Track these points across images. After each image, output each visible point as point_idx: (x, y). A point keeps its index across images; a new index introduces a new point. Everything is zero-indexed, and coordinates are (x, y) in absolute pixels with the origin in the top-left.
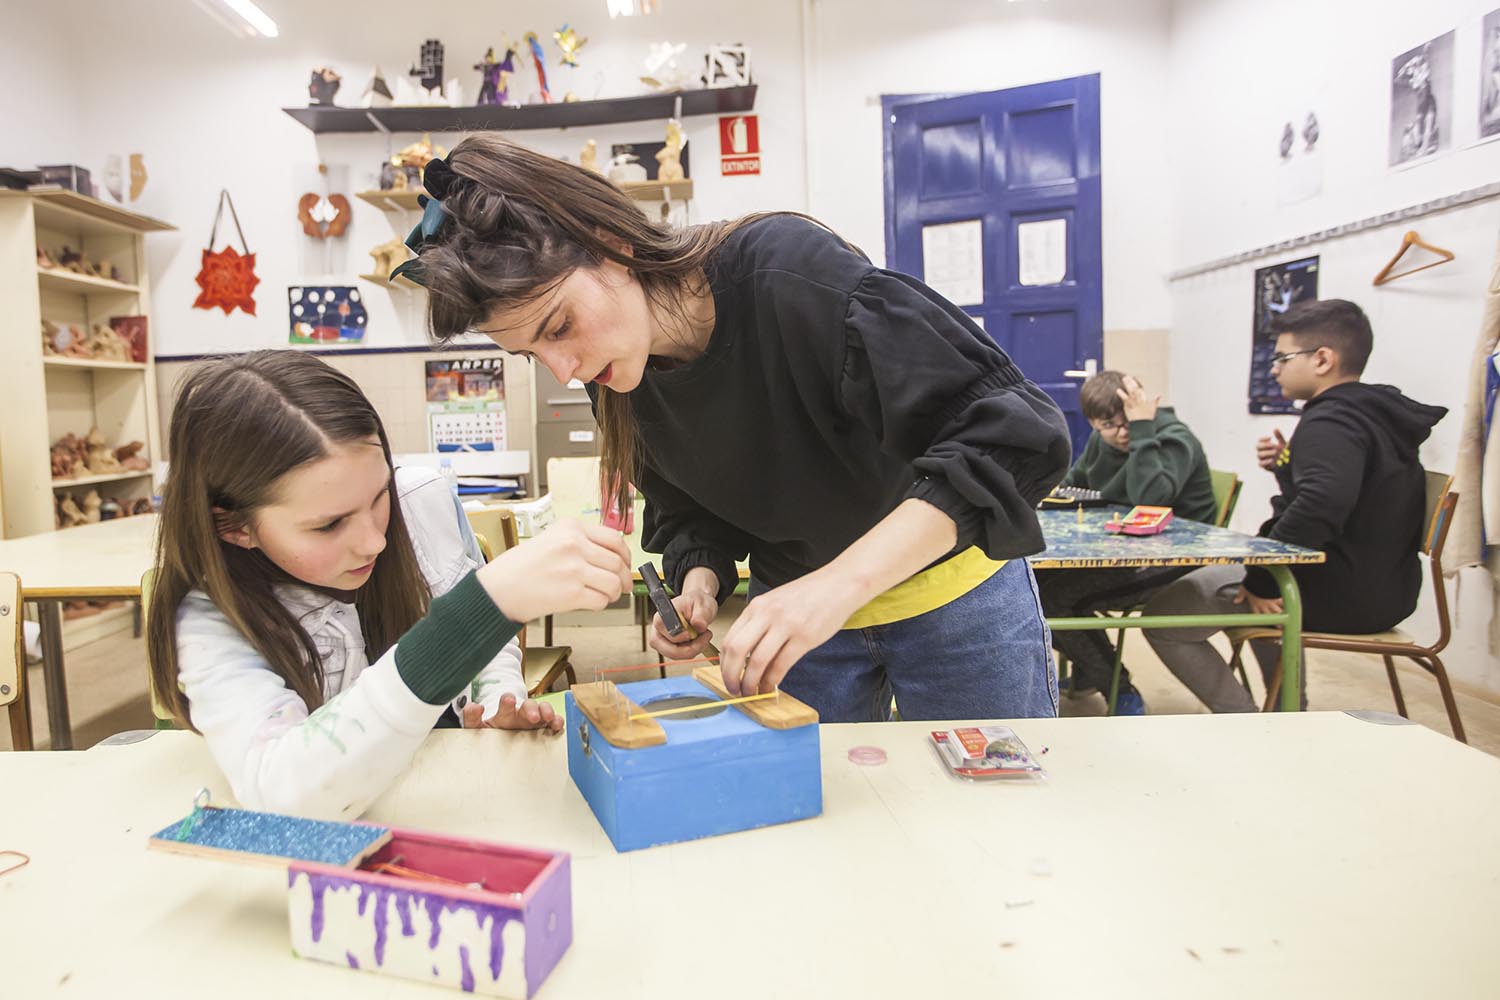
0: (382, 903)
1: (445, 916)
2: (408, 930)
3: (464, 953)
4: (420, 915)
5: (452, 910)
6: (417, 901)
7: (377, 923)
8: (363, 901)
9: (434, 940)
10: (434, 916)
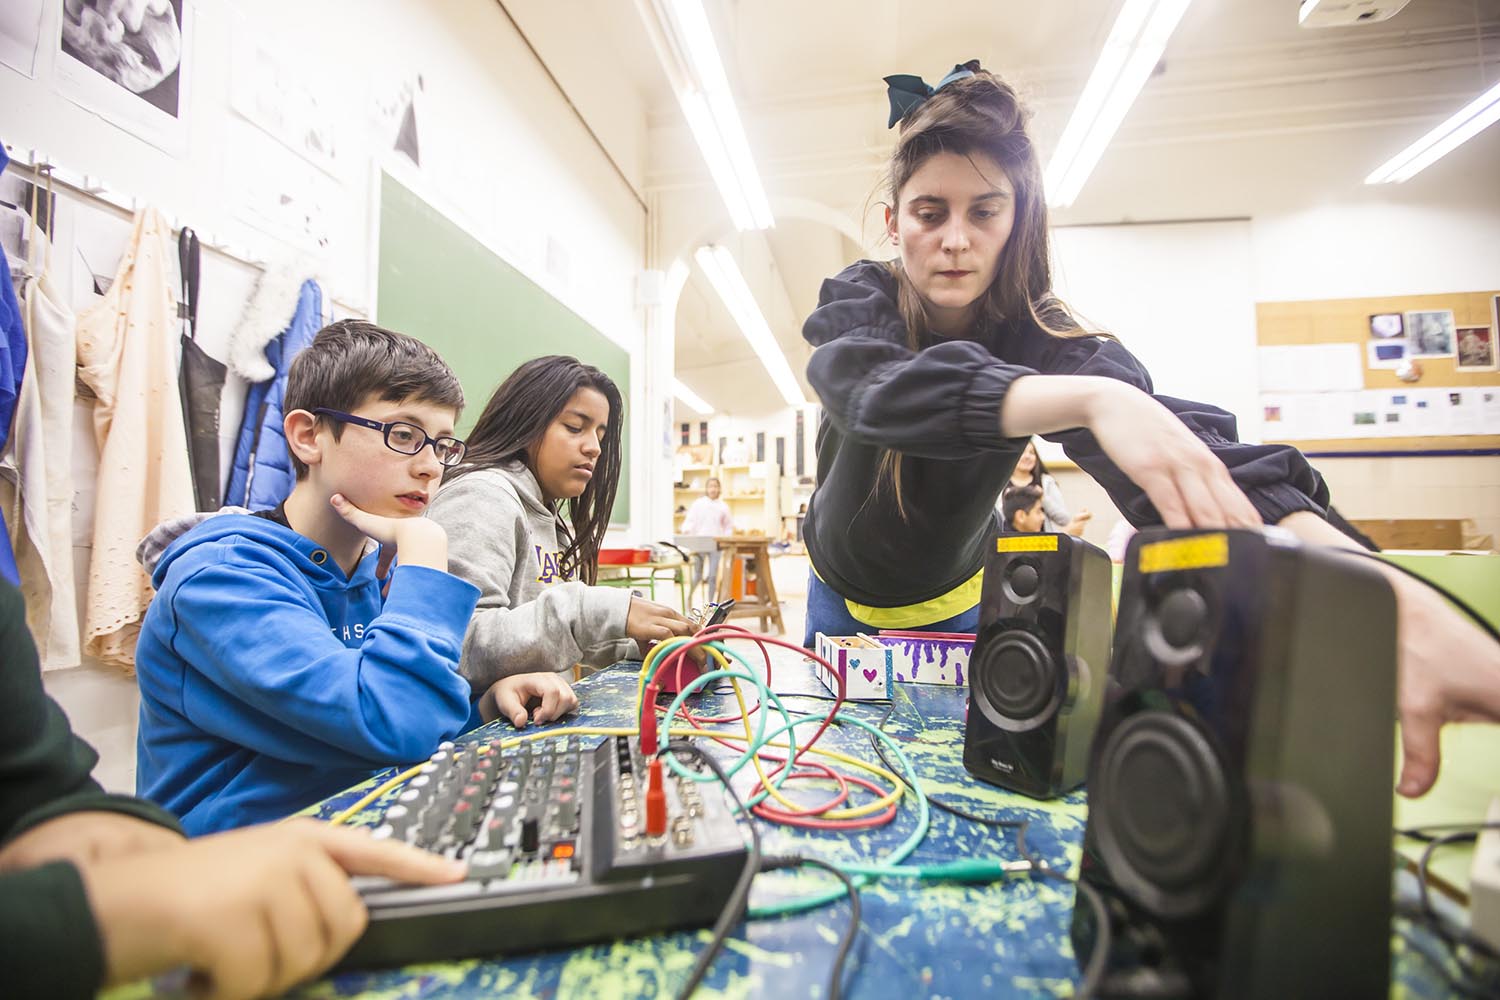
0: (917, 648)
1: (949, 652)
2: (930, 659)
3: (958, 666)
4: (937, 653)
5: (953, 648)
6: (935, 647)
7: (914, 659)
8: (907, 649)
9: (943, 664)
10: (944, 653)
